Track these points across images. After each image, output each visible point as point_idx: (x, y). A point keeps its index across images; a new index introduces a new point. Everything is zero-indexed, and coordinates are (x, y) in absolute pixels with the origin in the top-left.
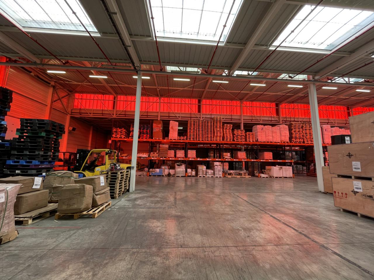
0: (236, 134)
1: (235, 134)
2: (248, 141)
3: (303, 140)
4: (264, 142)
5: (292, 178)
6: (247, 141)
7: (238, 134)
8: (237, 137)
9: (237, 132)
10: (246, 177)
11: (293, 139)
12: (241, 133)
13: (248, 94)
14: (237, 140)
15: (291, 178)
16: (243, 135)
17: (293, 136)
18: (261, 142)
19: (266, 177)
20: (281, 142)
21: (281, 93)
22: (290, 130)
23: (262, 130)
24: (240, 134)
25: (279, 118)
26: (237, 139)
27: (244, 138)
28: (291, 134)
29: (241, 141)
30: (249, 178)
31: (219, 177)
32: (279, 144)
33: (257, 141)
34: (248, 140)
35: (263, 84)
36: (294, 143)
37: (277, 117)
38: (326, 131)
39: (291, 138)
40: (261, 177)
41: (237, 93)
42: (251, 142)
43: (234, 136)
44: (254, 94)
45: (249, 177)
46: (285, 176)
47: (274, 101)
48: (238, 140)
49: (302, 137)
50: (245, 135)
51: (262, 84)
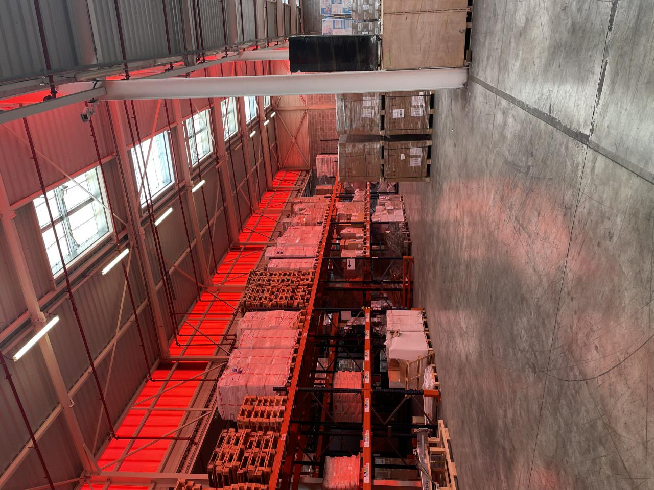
0: (234, 463)
1: (233, 471)
2: (278, 419)
3: (299, 287)
4: (292, 370)
5: (424, 311)
6: (279, 424)
7: (235, 457)
8: (250, 461)
9: (226, 459)
10: (446, 436)
11: (296, 304)
12: (232, 442)
13: (61, 417)
14: (266, 463)
15: (424, 314)
16: (248, 435)
17: (282, 302)
18: (290, 378)
19: (435, 371)
20: (299, 328)
22: (262, 308)
23: (240, 372)
24: (240, 445)
26: (257, 463)
27: (260, 433)
28: (276, 307)
29: (275, 446)
30: (451, 423)
32: (305, 335)
33: (283, 390)
34: (272, 420)
35: (47, 322)
36: (307, 304)
38: (282, 253)
39: (288, 308)
40: (437, 388)
42: (283, 408)
43: (240, 471)
44: (75, 397)
45: (446, 427)
46: (422, 328)
47: (149, 369)
48: (267, 458)
49: (290, 288)
50: (249, 431)
51: (42, 325)
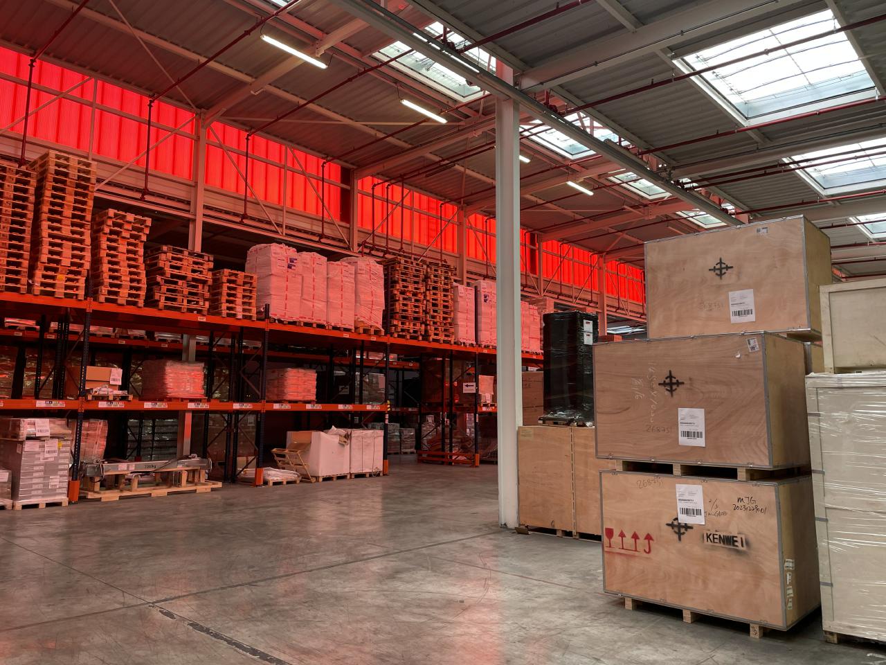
0: (168, 271)
1: (161, 271)
2: (225, 312)
3: (423, 326)
4: (294, 323)
5: (381, 474)
6: (219, 313)
7: (176, 272)
8: (172, 287)
9: (174, 263)
10: (200, 489)
11: (395, 322)
12: (196, 267)
13: (241, 84)
14: (169, 303)
15: (378, 475)
16: (204, 282)
17: (398, 307)
18: (280, 321)
19: (288, 483)
20: (356, 328)
21: (372, 127)
22: (389, 283)
23: (289, 267)
24: (190, 275)
25: (350, 231)
26: (169, 295)
27: (207, 295)
28: (390, 299)
29: (190, 310)
31: (42, 506)
32: (346, 335)
33: (265, 314)
34: (224, 306)
36: (396, 335)
37: (343, 224)
38: (485, 301)
39: (388, 315)
40: (266, 483)
41: (191, 61)
42: (240, 316)
43: (159, 278)
44: (267, 95)
45: (213, 490)
46: (355, 471)
47: (338, 158)
48: (175, 304)
49: (421, 315)
50: (210, 282)
51: (312, 54)
